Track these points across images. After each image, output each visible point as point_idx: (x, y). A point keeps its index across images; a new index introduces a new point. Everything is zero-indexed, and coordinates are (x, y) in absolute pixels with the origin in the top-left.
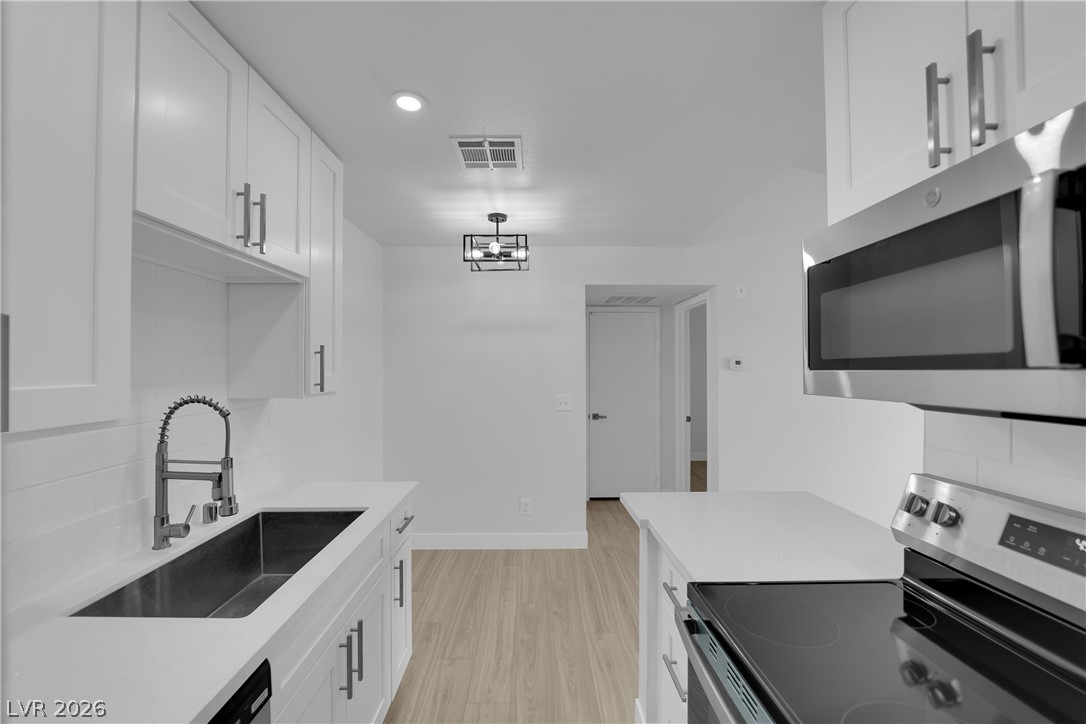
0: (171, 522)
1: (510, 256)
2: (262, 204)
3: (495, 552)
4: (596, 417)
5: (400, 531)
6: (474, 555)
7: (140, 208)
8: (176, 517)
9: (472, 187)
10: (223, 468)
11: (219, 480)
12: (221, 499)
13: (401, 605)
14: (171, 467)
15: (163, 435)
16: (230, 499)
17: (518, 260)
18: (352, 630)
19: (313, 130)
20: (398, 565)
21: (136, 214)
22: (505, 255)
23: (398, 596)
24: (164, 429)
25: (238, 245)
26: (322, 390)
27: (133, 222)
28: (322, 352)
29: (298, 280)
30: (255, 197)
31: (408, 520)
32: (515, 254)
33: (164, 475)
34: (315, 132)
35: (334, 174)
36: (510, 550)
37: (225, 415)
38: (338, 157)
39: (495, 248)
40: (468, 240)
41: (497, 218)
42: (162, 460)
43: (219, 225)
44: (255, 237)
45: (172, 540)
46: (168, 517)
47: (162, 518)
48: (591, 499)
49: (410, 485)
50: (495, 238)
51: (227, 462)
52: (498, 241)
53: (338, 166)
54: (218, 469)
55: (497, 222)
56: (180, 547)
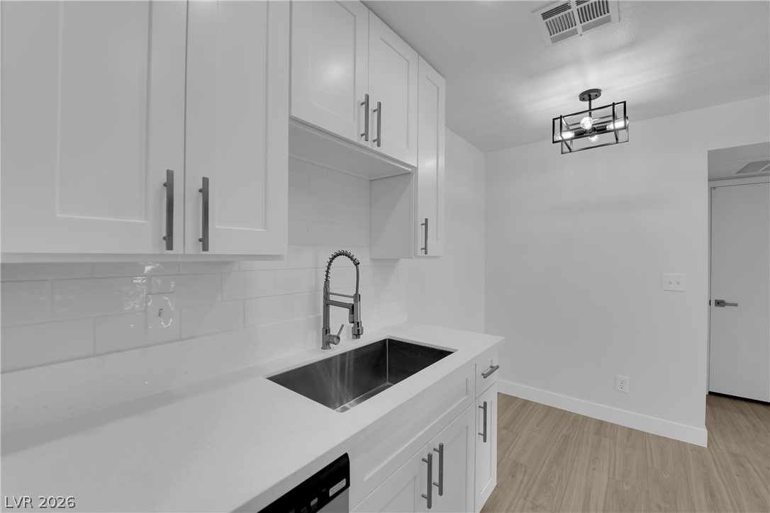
0: (331, 333)
1: (605, 129)
2: (379, 110)
3: (586, 418)
4: (719, 303)
5: (485, 376)
6: (563, 415)
7: (294, 114)
8: (334, 332)
9: (560, 66)
10: (355, 301)
11: (352, 309)
12: (353, 322)
13: (485, 441)
14: (332, 298)
15: (327, 276)
16: (358, 323)
17: (615, 131)
18: (435, 450)
19: (420, 54)
20: (482, 405)
21: (292, 119)
22: (600, 130)
23: (482, 432)
24: (327, 272)
25: (362, 142)
26: (426, 253)
27: (289, 125)
28: (426, 224)
29: (410, 170)
30: (373, 106)
31: (493, 369)
32: (610, 126)
33: (328, 302)
34: (422, 56)
35: (438, 88)
36: (601, 422)
37: (357, 264)
38: (441, 75)
39: (587, 123)
40: (558, 122)
41: (589, 95)
42: (327, 294)
43: (347, 126)
44: (373, 135)
45: (331, 345)
46: (329, 330)
47: (326, 330)
48: (710, 393)
49: (497, 339)
50: (588, 113)
51: (357, 297)
52: (590, 115)
53: (441, 82)
54: (351, 301)
55: (590, 100)
56: (336, 350)
